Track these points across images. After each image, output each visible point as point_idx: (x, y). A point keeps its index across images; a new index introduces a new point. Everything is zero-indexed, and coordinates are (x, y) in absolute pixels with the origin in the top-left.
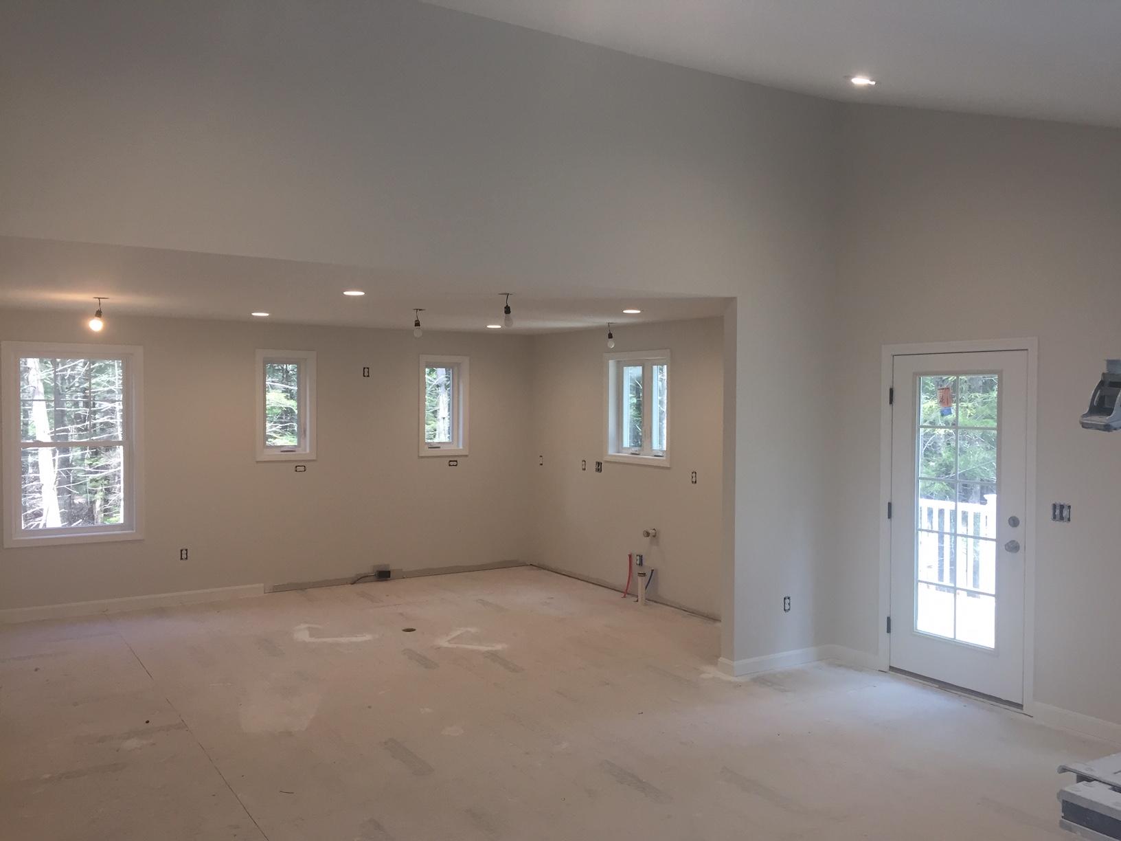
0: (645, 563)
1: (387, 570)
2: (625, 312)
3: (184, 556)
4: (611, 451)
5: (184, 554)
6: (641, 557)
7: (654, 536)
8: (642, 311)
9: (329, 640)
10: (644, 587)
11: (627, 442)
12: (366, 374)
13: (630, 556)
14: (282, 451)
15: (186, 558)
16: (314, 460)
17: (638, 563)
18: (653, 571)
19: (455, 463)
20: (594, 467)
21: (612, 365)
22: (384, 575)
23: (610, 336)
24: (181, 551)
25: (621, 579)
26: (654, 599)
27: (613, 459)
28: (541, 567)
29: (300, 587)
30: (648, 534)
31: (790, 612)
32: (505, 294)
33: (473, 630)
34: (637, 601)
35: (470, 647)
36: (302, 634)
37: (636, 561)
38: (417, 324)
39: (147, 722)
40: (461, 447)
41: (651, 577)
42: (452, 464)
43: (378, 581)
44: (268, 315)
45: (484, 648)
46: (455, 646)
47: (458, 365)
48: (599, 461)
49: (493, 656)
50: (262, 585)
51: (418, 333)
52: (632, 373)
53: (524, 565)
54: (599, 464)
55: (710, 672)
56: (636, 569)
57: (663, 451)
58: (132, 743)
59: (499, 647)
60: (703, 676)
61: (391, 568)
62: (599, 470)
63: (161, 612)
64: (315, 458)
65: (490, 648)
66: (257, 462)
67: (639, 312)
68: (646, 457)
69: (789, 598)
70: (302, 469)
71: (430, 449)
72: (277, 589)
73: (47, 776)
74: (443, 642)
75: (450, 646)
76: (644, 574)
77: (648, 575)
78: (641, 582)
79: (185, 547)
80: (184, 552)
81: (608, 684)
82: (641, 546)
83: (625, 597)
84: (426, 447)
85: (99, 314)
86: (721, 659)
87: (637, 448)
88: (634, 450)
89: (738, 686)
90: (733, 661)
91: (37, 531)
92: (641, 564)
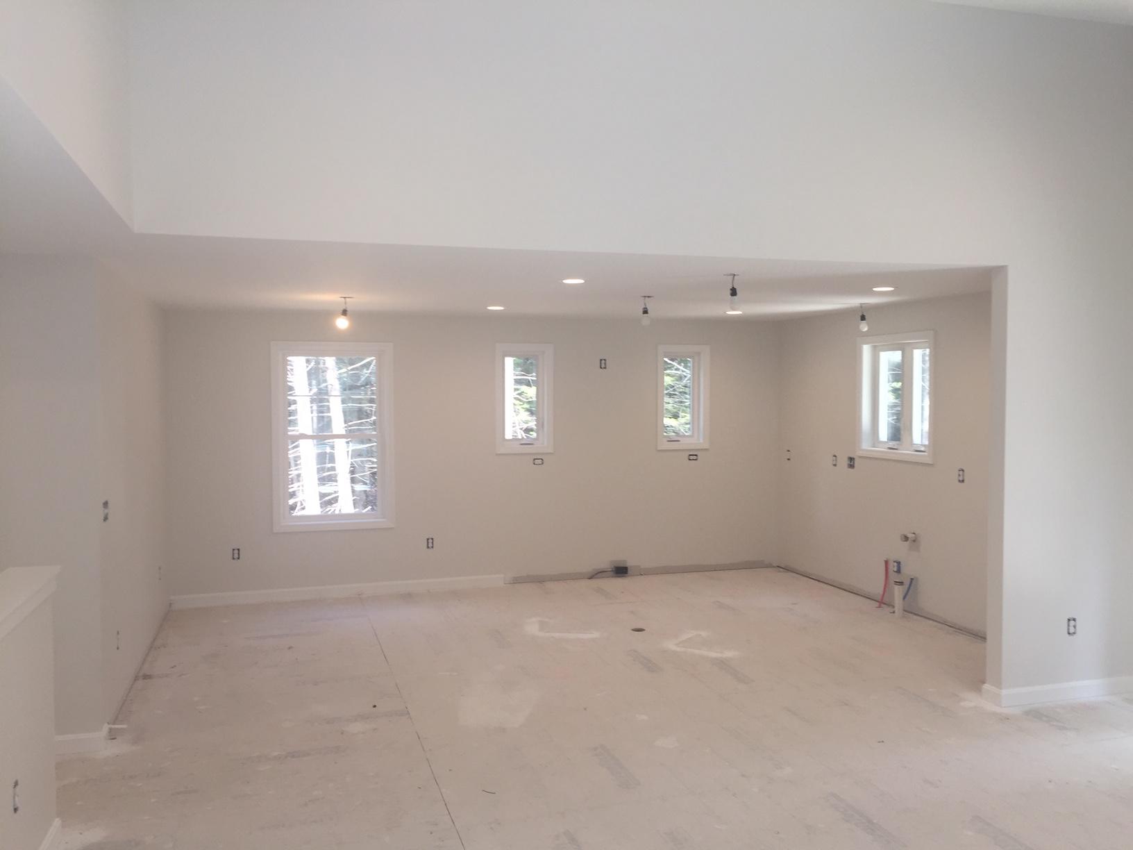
0: (903, 570)
1: (625, 566)
2: (874, 289)
3: (430, 545)
4: (866, 445)
5: (430, 543)
6: (899, 563)
7: (914, 541)
8: (896, 287)
9: (557, 635)
10: (902, 597)
11: (884, 434)
12: (603, 366)
13: (886, 562)
14: (522, 444)
15: (432, 547)
16: (551, 453)
17: (895, 570)
18: (912, 579)
19: (695, 458)
20: (846, 462)
21: (866, 350)
22: (621, 571)
23: (863, 318)
24: (428, 539)
25: (876, 587)
26: (912, 611)
27: (865, 454)
28: (788, 569)
29: (539, 580)
30: (906, 538)
31: (1075, 636)
32: (731, 275)
33: (704, 634)
34: (894, 612)
35: (697, 652)
36: (532, 628)
37: (893, 567)
38: (645, 312)
39: (375, 706)
40: (701, 441)
41: (911, 586)
42: (691, 458)
43: (615, 577)
44: (502, 308)
45: (713, 655)
46: (683, 649)
47: (699, 354)
48: (852, 456)
49: (722, 664)
50: (502, 576)
51: (646, 320)
52: (890, 358)
53: (769, 566)
54: (851, 459)
55: (971, 701)
56: (893, 577)
57: (925, 446)
58: (357, 727)
59: (728, 654)
60: (962, 704)
61: (628, 565)
62: (852, 466)
63: (408, 598)
64: (552, 452)
65: (719, 655)
66: (497, 455)
67: (892, 289)
68: (905, 452)
69: (1074, 620)
70: (540, 461)
71: (669, 443)
72: (517, 581)
73: (276, 754)
74: (671, 645)
75: (678, 649)
76: (901, 583)
77: (907, 583)
78: (898, 592)
79: (431, 537)
80: (430, 541)
81: (847, 705)
82: (900, 551)
83: (880, 607)
84: (665, 440)
85: (345, 313)
86: (986, 686)
87: (894, 443)
88: (892, 444)
89: (1005, 718)
90: (1001, 689)
91: (334, 516)
92: (899, 571)
